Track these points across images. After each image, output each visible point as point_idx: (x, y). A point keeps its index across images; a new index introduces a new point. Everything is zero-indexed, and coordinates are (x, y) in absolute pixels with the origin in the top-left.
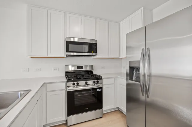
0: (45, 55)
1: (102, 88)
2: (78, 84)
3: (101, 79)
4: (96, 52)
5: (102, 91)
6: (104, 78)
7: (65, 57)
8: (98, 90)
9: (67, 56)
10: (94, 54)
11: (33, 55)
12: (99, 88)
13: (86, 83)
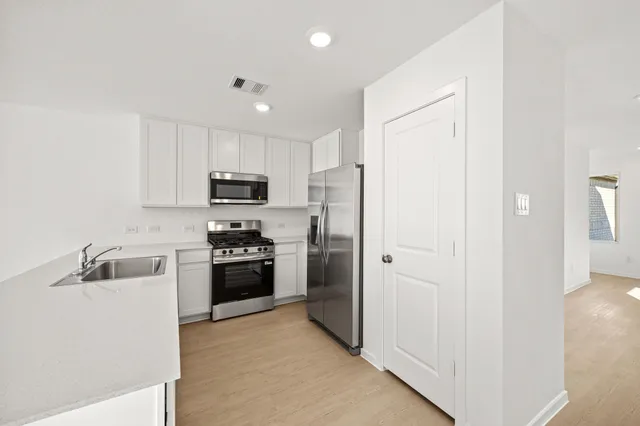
0: (171, 202)
1: (272, 260)
2: (231, 252)
3: (272, 244)
4: (266, 199)
5: (273, 265)
6: (277, 244)
7: (209, 206)
8: (266, 263)
9: (212, 204)
10: (261, 201)
11: (151, 203)
12: (268, 260)
13: (246, 251)
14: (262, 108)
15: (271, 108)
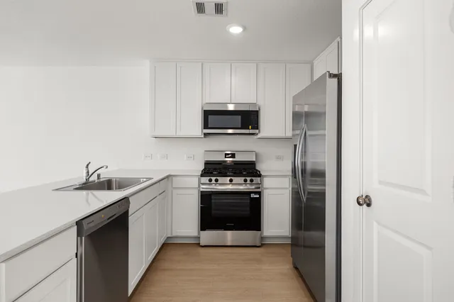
0: (172, 133)
1: (259, 193)
2: (217, 180)
3: (260, 176)
4: (257, 128)
5: (260, 198)
6: (265, 176)
7: (203, 136)
8: (253, 195)
9: (206, 135)
10: (251, 131)
11: (157, 134)
12: (255, 193)
13: (231, 181)
14: (236, 30)
15: (245, 28)
